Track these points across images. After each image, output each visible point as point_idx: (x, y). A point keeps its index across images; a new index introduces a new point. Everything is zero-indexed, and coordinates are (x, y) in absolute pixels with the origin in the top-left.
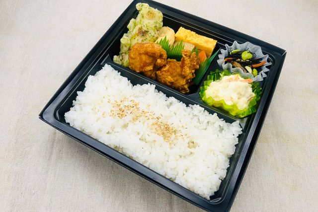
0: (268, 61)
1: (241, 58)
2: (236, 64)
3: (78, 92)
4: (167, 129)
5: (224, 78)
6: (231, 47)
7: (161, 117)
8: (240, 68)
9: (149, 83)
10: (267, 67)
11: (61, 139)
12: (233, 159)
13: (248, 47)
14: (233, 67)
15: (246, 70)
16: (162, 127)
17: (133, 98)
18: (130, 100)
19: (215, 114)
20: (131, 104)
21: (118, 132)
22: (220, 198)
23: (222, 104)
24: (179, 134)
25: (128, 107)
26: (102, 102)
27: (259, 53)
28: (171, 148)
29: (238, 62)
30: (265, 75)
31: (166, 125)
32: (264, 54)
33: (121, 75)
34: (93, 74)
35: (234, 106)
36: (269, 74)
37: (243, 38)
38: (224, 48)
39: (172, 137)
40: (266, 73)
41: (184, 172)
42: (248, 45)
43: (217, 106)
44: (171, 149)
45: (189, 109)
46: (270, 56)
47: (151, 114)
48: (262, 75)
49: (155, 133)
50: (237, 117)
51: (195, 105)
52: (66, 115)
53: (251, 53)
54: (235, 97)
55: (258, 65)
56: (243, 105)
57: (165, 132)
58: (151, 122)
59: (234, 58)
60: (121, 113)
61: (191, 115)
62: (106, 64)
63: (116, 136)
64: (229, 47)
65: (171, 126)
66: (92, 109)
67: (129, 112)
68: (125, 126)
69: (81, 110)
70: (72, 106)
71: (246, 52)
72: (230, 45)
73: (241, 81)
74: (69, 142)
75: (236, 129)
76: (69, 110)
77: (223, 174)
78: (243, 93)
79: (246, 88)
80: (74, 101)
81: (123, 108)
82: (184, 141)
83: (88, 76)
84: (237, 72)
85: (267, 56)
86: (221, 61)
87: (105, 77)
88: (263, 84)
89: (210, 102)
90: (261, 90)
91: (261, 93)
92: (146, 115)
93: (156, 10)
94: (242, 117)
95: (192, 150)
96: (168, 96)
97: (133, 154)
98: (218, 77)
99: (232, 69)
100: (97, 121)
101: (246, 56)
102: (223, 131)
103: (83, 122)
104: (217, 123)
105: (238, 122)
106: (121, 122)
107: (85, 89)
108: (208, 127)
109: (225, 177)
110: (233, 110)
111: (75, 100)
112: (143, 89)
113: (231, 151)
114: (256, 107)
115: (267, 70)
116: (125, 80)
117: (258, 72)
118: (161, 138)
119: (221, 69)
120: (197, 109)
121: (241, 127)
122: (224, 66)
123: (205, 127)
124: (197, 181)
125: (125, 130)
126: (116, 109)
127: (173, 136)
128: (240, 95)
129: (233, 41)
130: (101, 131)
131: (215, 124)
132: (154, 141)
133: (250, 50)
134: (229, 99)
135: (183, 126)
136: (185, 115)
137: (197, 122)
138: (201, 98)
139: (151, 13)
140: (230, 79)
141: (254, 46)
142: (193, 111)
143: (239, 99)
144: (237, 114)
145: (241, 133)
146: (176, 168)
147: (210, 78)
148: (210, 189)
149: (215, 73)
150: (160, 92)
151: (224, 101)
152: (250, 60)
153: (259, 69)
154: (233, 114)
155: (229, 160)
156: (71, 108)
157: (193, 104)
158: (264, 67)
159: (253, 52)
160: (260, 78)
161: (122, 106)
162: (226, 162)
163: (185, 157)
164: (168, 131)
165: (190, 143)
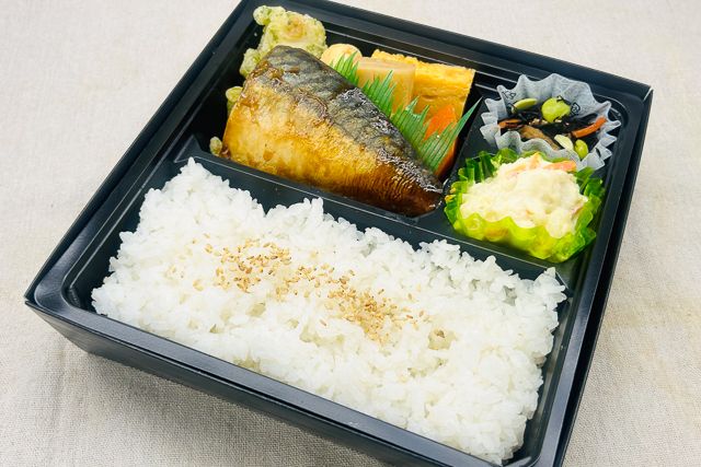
0: (612, 117)
1: (540, 116)
2: (530, 130)
3: (122, 235)
4: (370, 306)
5: (503, 170)
6: (513, 91)
7: (350, 276)
8: (539, 138)
9: (306, 200)
10: (611, 133)
11: (80, 368)
12: (550, 367)
13: (557, 87)
14: (524, 140)
15: (558, 144)
16: (358, 303)
17: (269, 239)
18: (263, 243)
19: (491, 259)
20: (267, 252)
21: (239, 326)
22: (528, 459)
23: (507, 232)
24: (400, 315)
25: (259, 258)
26: (190, 252)
27: (587, 100)
28: (387, 354)
29: (535, 126)
30: (607, 154)
31: (367, 296)
32: (600, 100)
33: (231, 186)
34: (160, 186)
35: (537, 230)
36: (615, 147)
37: (540, 66)
38: (496, 96)
39: (385, 326)
40: (610, 147)
41: (428, 406)
42: (555, 82)
43: (496, 239)
44: (385, 356)
45: (421, 254)
46: (614, 105)
47: (324, 272)
48: (598, 151)
49: (340, 317)
50: (548, 263)
51: (436, 241)
52: (96, 293)
53: (566, 102)
54: (537, 207)
55: (587, 131)
56: (561, 227)
57: (365, 315)
58: (326, 290)
59: (523, 118)
60: (243, 275)
61: (429, 268)
62: (191, 160)
63: (238, 337)
64: (508, 92)
65: (378, 300)
66: (166, 275)
67: (266, 270)
68: (258, 311)
69: (135, 278)
70: (109, 274)
71: (553, 100)
72: (510, 86)
73: (548, 168)
74: (104, 374)
75: (548, 290)
76: (99, 284)
77: (531, 402)
78: (555, 196)
79: (562, 183)
80: (112, 259)
81: (247, 264)
82: (417, 329)
83: (146, 191)
84: (537, 148)
85: (608, 106)
86: (490, 127)
87: (190, 193)
88: (603, 173)
89: (476, 232)
90: (603, 185)
91: (604, 190)
92: (311, 275)
93: (307, 17)
94: (563, 258)
95: (443, 354)
96: (362, 228)
97: (287, 374)
98: (489, 171)
99: (522, 145)
100: (181, 303)
101: (553, 111)
102: (517, 300)
103: (144, 307)
104: (497, 280)
105: (552, 271)
106: (247, 301)
107: (140, 225)
108: (475, 294)
109: (534, 408)
110: (539, 244)
111: (115, 255)
112: (295, 217)
113: (544, 346)
114: (593, 225)
115: (612, 139)
116: (243, 196)
117: (590, 150)
118: (356, 329)
119: (493, 149)
120: (442, 250)
121: (562, 284)
122: (502, 140)
123: (467, 294)
124: (463, 421)
125: (258, 319)
126: (230, 269)
127: (387, 321)
128: (550, 203)
129: (516, 78)
130: (197, 328)
131: (493, 285)
132: (340, 339)
133: (562, 94)
134: (524, 214)
135: (410, 296)
136: (411, 271)
137: (446, 285)
138: (451, 225)
139: (296, 26)
140: (517, 170)
141: (573, 83)
142: (433, 258)
143: (548, 212)
144: (549, 252)
145: (564, 298)
146: (404, 401)
147: (467, 175)
148: (502, 440)
149: (478, 160)
150: (340, 219)
151: (511, 221)
152: (565, 118)
153: (591, 140)
154: (540, 254)
155: (540, 371)
156: (106, 279)
157: (430, 241)
158: (604, 132)
159: (570, 99)
160: (595, 161)
161: (243, 259)
162: (532, 373)
163: (423, 374)
164: (373, 313)
165: (434, 337)
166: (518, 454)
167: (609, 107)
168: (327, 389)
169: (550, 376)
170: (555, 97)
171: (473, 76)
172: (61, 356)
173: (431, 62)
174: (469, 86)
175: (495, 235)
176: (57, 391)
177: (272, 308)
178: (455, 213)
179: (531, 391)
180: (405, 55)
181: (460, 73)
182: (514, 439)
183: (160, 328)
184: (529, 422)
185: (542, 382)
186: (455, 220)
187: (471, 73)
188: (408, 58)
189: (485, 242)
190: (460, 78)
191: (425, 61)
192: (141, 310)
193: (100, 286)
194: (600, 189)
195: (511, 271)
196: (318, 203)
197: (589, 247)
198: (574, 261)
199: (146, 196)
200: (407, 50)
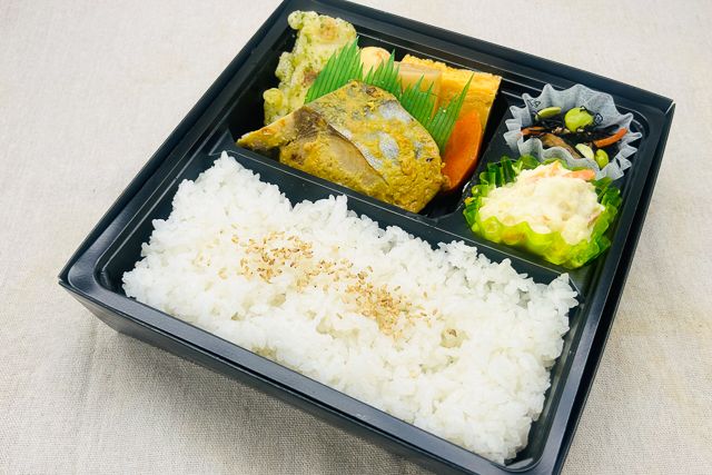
0: (633, 128)
1: (563, 124)
2: (551, 138)
3: (155, 222)
4: (386, 302)
5: (523, 175)
6: (538, 99)
7: (368, 272)
8: (560, 146)
9: (331, 196)
10: (631, 144)
11: (110, 346)
12: (558, 370)
13: (581, 98)
14: (546, 147)
15: (579, 153)
16: (374, 298)
17: (294, 232)
18: (287, 236)
19: (507, 262)
20: (291, 245)
21: (260, 315)
22: (530, 460)
23: (523, 236)
24: (415, 313)
25: (283, 250)
26: (217, 241)
27: (610, 111)
28: (400, 349)
29: (556, 134)
30: (626, 164)
31: (384, 292)
32: (622, 112)
33: (261, 180)
34: (194, 177)
35: (553, 236)
36: (635, 158)
37: (565, 76)
38: (521, 104)
39: (400, 322)
40: (630, 158)
41: (436, 403)
42: (579, 92)
43: (513, 243)
44: (398, 351)
45: (439, 254)
46: (636, 117)
47: (343, 266)
48: (618, 161)
49: (356, 312)
50: (562, 269)
51: (454, 242)
52: (127, 277)
53: (589, 112)
54: (554, 214)
55: (608, 141)
56: (577, 234)
57: (381, 310)
58: (344, 284)
59: (546, 126)
60: (266, 266)
61: (446, 268)
62: (224, 154)
63: (257, 325)
64: (533, 100)
65: (394, 296)
66: (193, 263)
67: (287, 265)
68: (278, 301)
69: (165, 264)
70: (141, 259)
71: (577, 110)
72: (535, 94)
73: (567, 175)
74: (132, 354)
75: (561, 294)
76: (131, 267)
77: (537, 404)
78: (573, 204)
79: (581, 191)
80: (144, 245)
81: (271, 256)
82: (430, 326)
83: (180, 181)
84: (558, 156)
85: (630, 117)
86: (513, 133)
87: (222, 184)
88: (621, 183)
89: (493, 235)
90: (620, 195)
91: (621, 200)
92: (332, 269)
93: (339, 20)
94: (578, 264)
95: (453, 352)
96: (383, 226)
98: (510, 176)
99: (543, 152)
100: (206, 290)
101: (576, 120)
102: (530, 304)
103: (170, 292)
104: (512, 282)
105: (565, 277)
106: (268, 291)
107: (172, 213)
108: (489, 295)
109: (540, 411)
110: (554, 249)
111: (148, 241)
112: (320, 213)
113: (554, 350)
114: (610, 233)
115: (632, 150)
116: (272, 190)
117: (611, 160)
118: (372, 323)
119: (515, 154)
120: (459, 251)
121: (574, 290)
122: (524, 147)
123: (481, 295)
124: (469, 419)
125: (278, 309)
126: (254, 261)
127: (402, 318)
128: (567, 211)
129: (542, 87)
130: (219, 314)
131: (507, 288)
132: (355, 333)
133: (586, 104)
134: (541, 219)
135: (425, 294)
136: (428, 269)
137: (462, 285)
138: (470, 227)
139: (328, 29)
140: (537, 176)
141: (597, 94)
142: (450, 259)
143: (564, 219)
144: (564, 258)
145: (576, 303)
146: (412, 396)
147: (488, 179)
148: (505, 440)
149: (500, 165)
150: (363, 216)
151: (528, 226)
152: (587, 128)
153: (612, 151)
154: (554, 259)
155: (549, 374)
156: (137, 263)
157: (448, 242)
158: (624, 143)
159: (594, 110)
160: (615, 171)
161: (268, 250)
162: (540, 376)
163: (434, 370)
164: (389, 308)
165: (447, 335)
166: (521, 454)
167: (631, 119)
168: (339, 380)
169: (557, 379)
170: (578, 107)
171: (498, 83)
172: (93, 334)
173: (459, 68)
174: (495, 92)
175: (513, 238)
176: (87, 367)
177: (292, 300)
178: (473, 216)
179: (537, 394)
180: (435, 60)
181: (487, 80)
182: (518, 439)
183: (184, 312)
184: (534, 424)
185: (549, 385)
186: (474, 222)
187: (497, 80)
188: (437, 63)
189: (502, 245)
190: (486, 85)
191: (454, 67)
192: (168, 295)
193: (131, 270)
194: (617, 199)
195: (526, 275)
196: (343, 200)
197: (604, 255)
198: (588, 268)
199: (180, 186)
200: (436, 56)
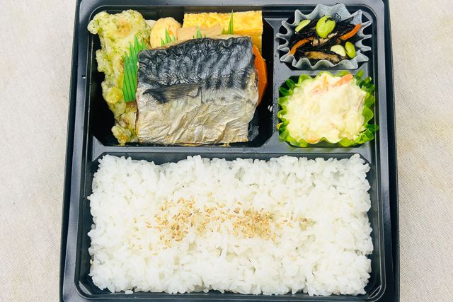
0: (364, 20)
2: (315, 54)
4: (258, 219)
7: (238, 205)
8: (323, 60)
9: (189, 157)
13: (323, 10)
15: (335, 54)
16: (250, 222)
18: (175, 201)
21: (188, 263)
24: (279, 220)
25: (182, 218)
27: (345, 14)
28: (278, 244)
29: (316, 49)
31: (254, 213)
39: (271, 229)
42: (321, 8)
47: (224, 209)
49: (245, 238)
53: (332, 19)
55: (349, 35)
57: (257, 225)
60: (176, 232)
63: (190, 271)
65: (262, 213)
67: (189, 225)
68: (192, 246)
70: (92, 258)
73: (336, 85)
75: (356, 168)
77: (369, 246)
78: (346, 106)
79: (348, 91)
80: (90, 249)
81: (175, 223)
82: (292, 227)
85: (360, 13)
86: (287, 57)
92: (216, 215)
96: (230, 160)
100: (147, 264)
101: (324, 29)
103: (126, 275)
104: (325, 169)
105: (357, 155)
106: (184, 245)
118: (257, 240)
120: (286, 163)
127: (272, 225)
128: (344, 112)
131: (324, 173)
134: (330, 126)
135: (279, 203)
137: (296, 183)
139: (123, 27)
142: (282, 169)
145: (369, 169)
154: (346, 144)
156: (91, 262)
164: (261, 222)
165: (302, 223)
171: (261, 17)
185: (371, 230)
187: (259, 15)
193: (91, 268)
